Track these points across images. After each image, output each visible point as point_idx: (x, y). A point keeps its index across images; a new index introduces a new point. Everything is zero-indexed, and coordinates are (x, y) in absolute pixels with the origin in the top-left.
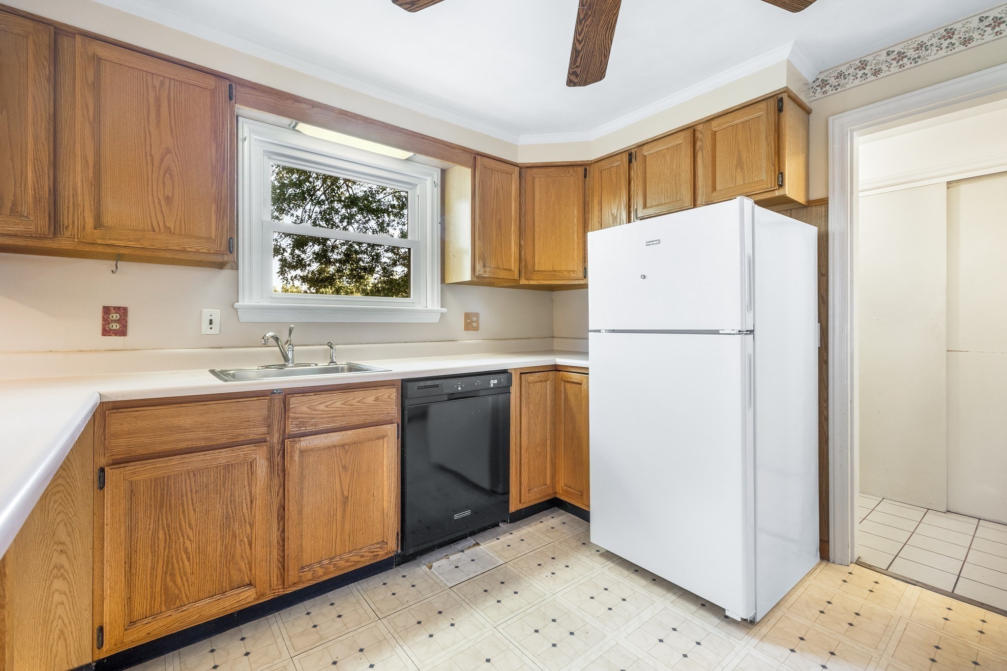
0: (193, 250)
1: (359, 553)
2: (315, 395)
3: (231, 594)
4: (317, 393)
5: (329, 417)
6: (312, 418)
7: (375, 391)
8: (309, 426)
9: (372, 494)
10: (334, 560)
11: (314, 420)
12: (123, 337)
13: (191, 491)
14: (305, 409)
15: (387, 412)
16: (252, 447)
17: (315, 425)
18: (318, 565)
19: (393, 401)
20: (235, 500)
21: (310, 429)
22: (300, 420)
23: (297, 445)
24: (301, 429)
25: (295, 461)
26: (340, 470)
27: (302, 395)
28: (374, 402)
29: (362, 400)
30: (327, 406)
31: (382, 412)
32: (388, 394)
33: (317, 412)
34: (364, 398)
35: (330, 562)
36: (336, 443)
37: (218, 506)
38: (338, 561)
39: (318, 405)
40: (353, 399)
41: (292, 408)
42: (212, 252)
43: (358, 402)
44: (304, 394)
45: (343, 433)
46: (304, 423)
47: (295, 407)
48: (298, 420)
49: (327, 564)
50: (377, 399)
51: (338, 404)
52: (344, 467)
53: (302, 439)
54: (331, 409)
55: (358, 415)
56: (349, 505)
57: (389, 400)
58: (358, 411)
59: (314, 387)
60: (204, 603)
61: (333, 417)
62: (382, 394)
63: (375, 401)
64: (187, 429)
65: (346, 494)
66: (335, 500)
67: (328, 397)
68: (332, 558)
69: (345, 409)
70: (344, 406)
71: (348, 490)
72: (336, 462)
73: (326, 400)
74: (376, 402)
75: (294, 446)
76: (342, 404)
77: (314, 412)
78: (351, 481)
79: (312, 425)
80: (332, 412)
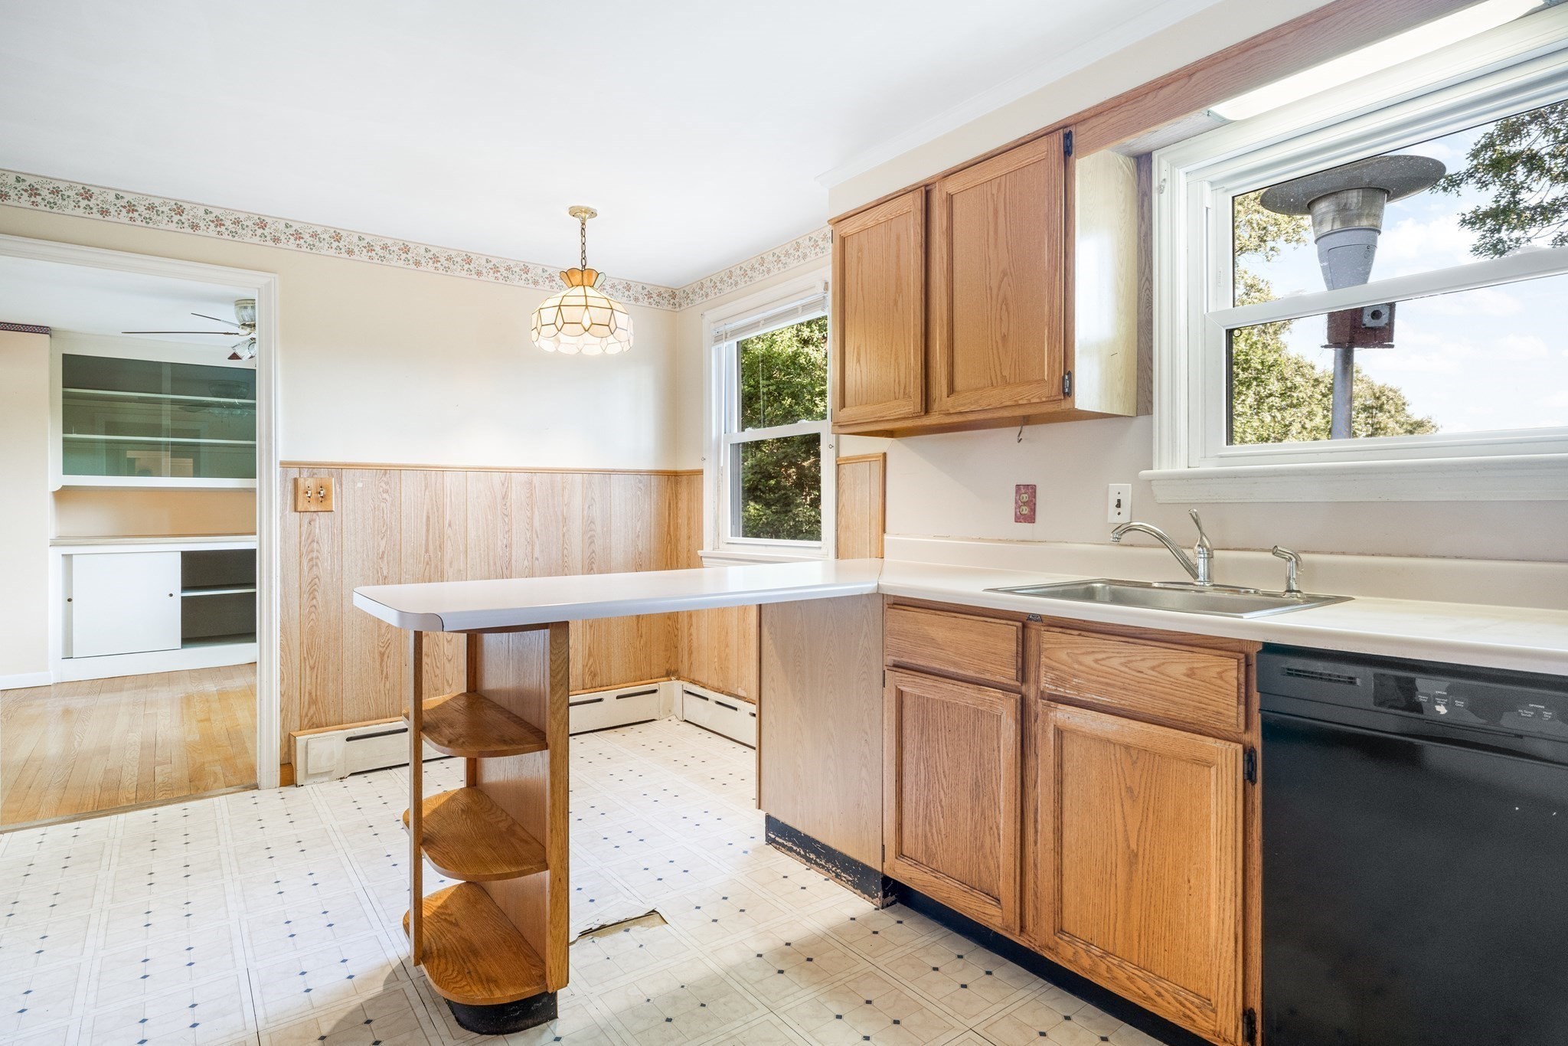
0: (1025, 402)
1: (1155, 983)
2: (1079, 635)
3: (978, 896)
4: (1083, 633)
5: (1100, 683)
6: (1075, 676)
7: (1190, 654)
8: (1070, 689)
9: (1186, 879)
10: (1108, 959)
11: (1076, 680)
12: (1031, 524)
13: (945, 727)
14: (1063, 655)
15: (1215, 709)
16: (998, 694)
17: (1077, 688)
18: (1084, 946)
19: (1229, 687)
20: (984, 765)
21: (1071, 694)
22: (1057, 673)
23: (1052, 714)
24: (1059, 689)
25: (1049, 740)
26: (1123, 794)
27: (1060, 630)
28: (1186, 678)
29: (1159, 666)
30: (1096, 661)
31: (1204, 706)
32: (1219, 670)
33: (1081, 668)
34: (1163, 664)
35: (1102, 957)
36: (1110, 736)
37: (968, 762)
38: (1114, 965)
39: (1083, 654)
40: (1142, 660)
41: (1046, 649)
42: (1044, 399)
43: (1153, 668)
44: (1064, 630)
45: (1125, 721)
46: (1064, 680)
47: (1050, 648)
48: (1054, 672)
49: (1097, 956)
50: (1191, 673)
51: (1115, 662)
52: (1130, 790)
53: (1060, 706)
54: (1104, 668)
55: (1153, 696)
56: (1140, 872)
57: (1219, 682)
58: (1152, 687)
59: (1085, 621)
60: (953, 884)
61: (1107, 684)
62: (1202, 665)
63: (1188, 676)
64: (939, 644)
65: (1133, 846)
66: (1114, 845)
67: (1098, 644)
68: (1108, 953)
69: (1126, 675)
70: (1126, 670)
71: (1138, 841)
72: (1115, 772)
73: (1096, 650)
74: (1190, 680)
75: (1047, 715)
76: (1121, 664)
77: (1076, 666)
78: (1143, 827)
79: (1073, 688)
80: (1105, 675)
